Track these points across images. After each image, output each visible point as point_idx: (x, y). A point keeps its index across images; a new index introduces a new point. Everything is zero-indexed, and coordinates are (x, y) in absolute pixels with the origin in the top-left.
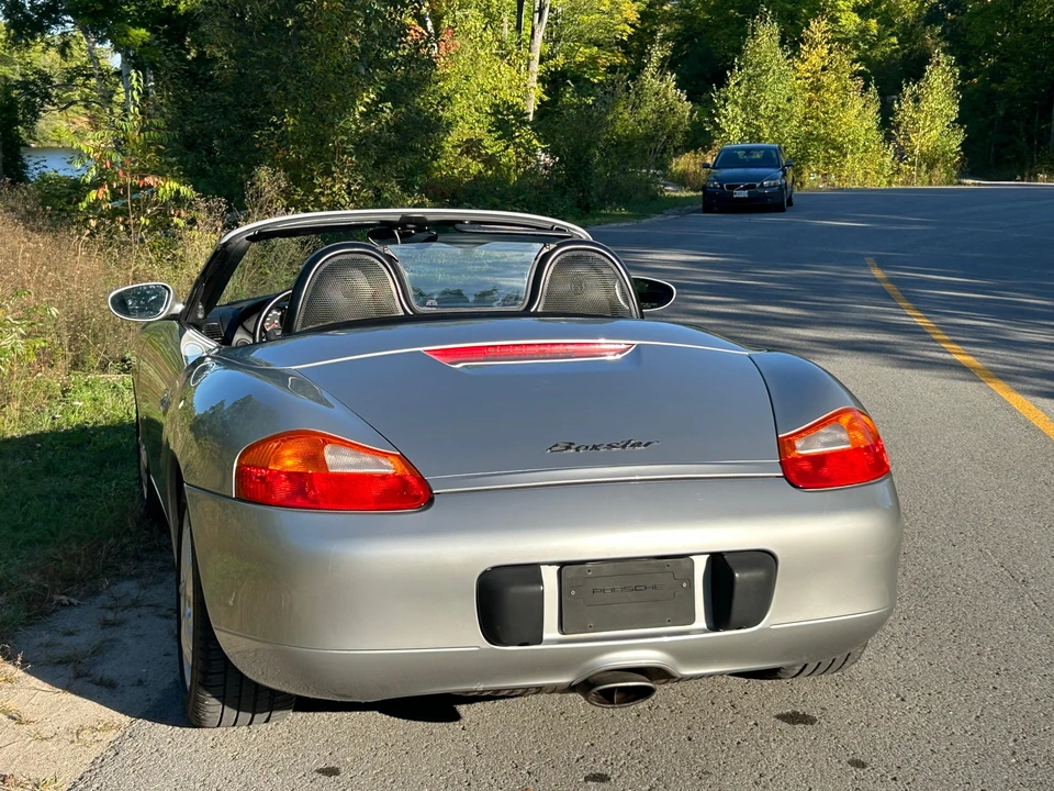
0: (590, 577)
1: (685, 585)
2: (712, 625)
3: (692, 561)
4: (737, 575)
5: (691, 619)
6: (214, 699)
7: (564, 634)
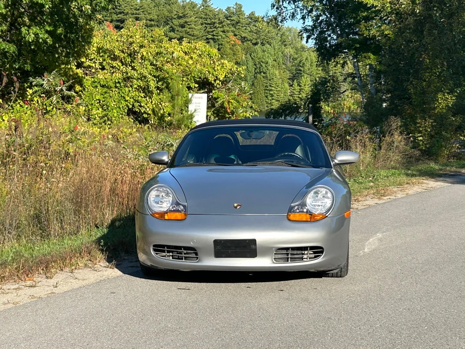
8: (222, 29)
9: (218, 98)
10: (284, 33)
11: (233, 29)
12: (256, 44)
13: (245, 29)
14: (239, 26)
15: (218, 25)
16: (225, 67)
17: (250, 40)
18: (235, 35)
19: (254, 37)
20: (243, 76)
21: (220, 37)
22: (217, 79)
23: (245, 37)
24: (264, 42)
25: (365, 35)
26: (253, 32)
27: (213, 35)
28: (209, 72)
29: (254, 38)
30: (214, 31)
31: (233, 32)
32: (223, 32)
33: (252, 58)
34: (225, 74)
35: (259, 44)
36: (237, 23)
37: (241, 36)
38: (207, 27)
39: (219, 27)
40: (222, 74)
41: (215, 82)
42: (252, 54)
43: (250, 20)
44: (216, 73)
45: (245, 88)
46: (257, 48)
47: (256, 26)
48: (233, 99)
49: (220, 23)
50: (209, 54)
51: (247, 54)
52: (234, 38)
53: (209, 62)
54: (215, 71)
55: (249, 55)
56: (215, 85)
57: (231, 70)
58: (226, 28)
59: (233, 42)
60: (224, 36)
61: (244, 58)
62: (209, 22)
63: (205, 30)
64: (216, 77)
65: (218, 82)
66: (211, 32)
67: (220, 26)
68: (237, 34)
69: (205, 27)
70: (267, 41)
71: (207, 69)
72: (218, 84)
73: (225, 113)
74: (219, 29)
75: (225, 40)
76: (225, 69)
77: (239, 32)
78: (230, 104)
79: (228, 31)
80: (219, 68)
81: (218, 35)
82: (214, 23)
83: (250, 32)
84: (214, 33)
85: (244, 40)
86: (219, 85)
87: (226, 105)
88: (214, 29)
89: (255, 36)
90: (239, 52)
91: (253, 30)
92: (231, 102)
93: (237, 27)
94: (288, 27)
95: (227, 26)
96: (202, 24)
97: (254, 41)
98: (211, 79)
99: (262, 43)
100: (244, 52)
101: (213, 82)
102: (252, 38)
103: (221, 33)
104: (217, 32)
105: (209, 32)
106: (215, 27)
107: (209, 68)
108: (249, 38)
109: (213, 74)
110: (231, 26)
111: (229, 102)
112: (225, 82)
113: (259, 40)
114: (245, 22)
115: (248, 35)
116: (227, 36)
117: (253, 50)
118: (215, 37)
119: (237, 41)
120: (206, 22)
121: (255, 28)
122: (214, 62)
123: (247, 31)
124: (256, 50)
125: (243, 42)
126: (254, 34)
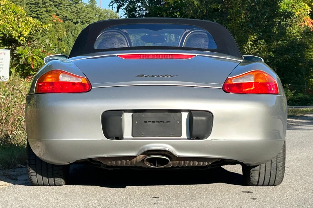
0: (143, 117)
1: (178, 122)
2: (189, 137)
3: (181, 114)
4: (194, 118)
5: (181, 135)
6: (32, 170)
7: (133, 137)
8: (45, 9)
9: (22, 54)
10: (102, 14)
11: (55, 9)
12: (76, 23)
13: (67, 10)
14: (61, 6)
15: (41, 6)
16: (30, 24)
17: (71, 20)
18: (58, 15)
19: (74, 16)
20: (64, 50)
21: (43, 16)
22: (21, 35)
23: (66, 17)
24: (84, 21)
25: (170, 4)
26: (73, 12)
27: (37, 14)
28: (13, 28)
29: (74, 18)
30: (38, 10)
31: (56, 12)
32: (47, 11)
33: (73, 35)
34: (29, 30)
35: (79, 23)
36: (60, 4)
37: (63, 16)
38: (31, 7)
39: (42, 7)
40: (26, 31)
41: (19, 38)
42: (73, 31)
43: (71, 2)
44: (20, 30)
45: (49, 45)
46: (77, 27)
47: (76, 8)
48: (38, 55)
49: (43, 4)
50: (14, 11)
51: (68, 31)
52: (57, 17)
53: (13, 19)
54: (19, 27)
55: (70, 33)
56: (19, 41)
57: (35, 26)
58: (49, 8)
59: (55, 21)
60: (47, 15)
61: (65, 34)
62: (33, 3)
63: (30, 10)
64: (20, 33)
65: (22, 38)
66: (35, 11)
67: (44, 6)
68: (59, 14)
69: (30, 6)
70: (86, 20)
71: (11, 25)
72: (22, 40)
73: (29, 70)
74: (43, 9)
75: (48, 19)
76: (29, 25)
77: (61, 12)
78: (34, 60)
79: (51, 11)
80: (23, 24)
81: (42, 14)
82: (38, 3)
83: (71, 12)
84: (38, 12)
85: (65, 19)
86: (24, 41)
87: (30, 61)
88: (38, 9)
89: (76, 16)
90: (61, 29)
91: (74, 10)
92: (36, 59)
93: (60, 8)
94: (105, 9)
95: (50, 6)
96: (27, 4)
97: (75, 21)
98: (15, 35)
99: (81, 22)
100: (65, 30)
101: (17, 38)
102: (73, 18)
103: (45, 13)
104: (41, 12)
105: (33, 11)
106: (39, 7)
107: (13, 24)
108: (70, 17)
109: (17, 31)
110: (54, 7)
111: (33, 58)
112: (29, 39)
113: (79, 20)
114: (67, 4)
115: (69, 15)
116: (50, 16)
117: (74, 27)
118: (39, 16)
119: (59, 20)
120: (31, 2)
121: (75, 9)
122: (18, 18)
123: (68, 11)
124: (77, 28)
125: (64, 21)
126: (74, 14)
